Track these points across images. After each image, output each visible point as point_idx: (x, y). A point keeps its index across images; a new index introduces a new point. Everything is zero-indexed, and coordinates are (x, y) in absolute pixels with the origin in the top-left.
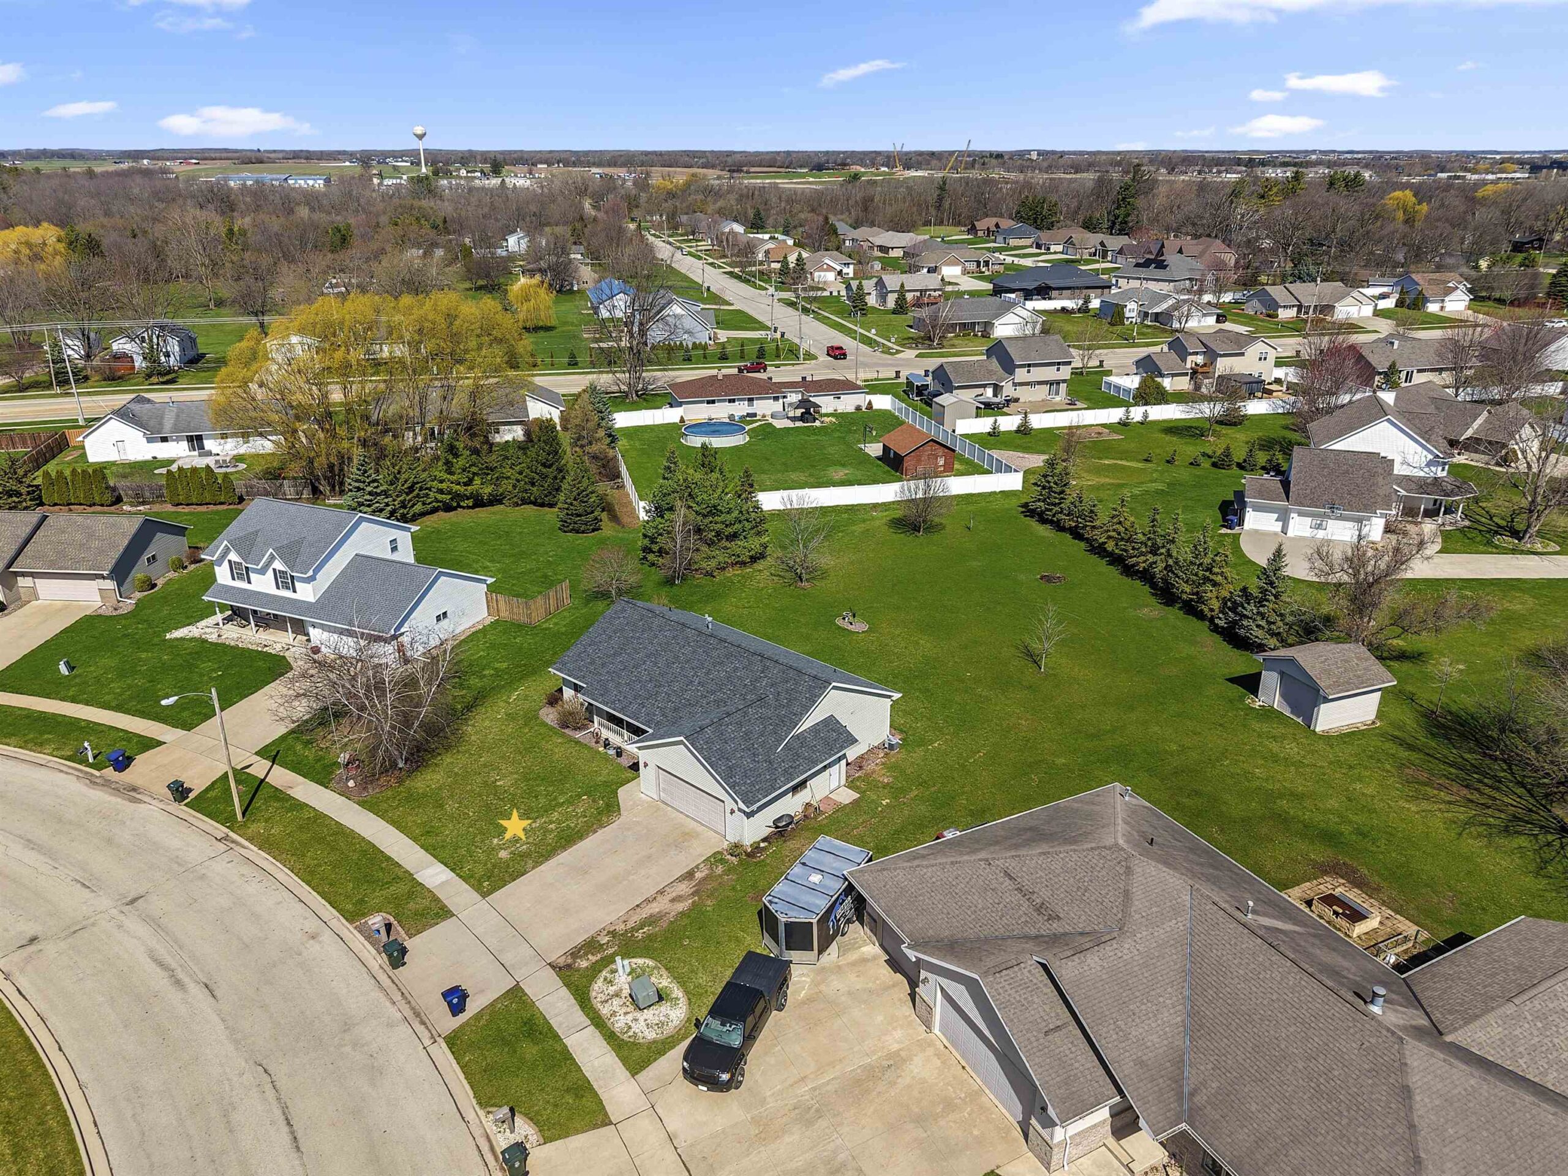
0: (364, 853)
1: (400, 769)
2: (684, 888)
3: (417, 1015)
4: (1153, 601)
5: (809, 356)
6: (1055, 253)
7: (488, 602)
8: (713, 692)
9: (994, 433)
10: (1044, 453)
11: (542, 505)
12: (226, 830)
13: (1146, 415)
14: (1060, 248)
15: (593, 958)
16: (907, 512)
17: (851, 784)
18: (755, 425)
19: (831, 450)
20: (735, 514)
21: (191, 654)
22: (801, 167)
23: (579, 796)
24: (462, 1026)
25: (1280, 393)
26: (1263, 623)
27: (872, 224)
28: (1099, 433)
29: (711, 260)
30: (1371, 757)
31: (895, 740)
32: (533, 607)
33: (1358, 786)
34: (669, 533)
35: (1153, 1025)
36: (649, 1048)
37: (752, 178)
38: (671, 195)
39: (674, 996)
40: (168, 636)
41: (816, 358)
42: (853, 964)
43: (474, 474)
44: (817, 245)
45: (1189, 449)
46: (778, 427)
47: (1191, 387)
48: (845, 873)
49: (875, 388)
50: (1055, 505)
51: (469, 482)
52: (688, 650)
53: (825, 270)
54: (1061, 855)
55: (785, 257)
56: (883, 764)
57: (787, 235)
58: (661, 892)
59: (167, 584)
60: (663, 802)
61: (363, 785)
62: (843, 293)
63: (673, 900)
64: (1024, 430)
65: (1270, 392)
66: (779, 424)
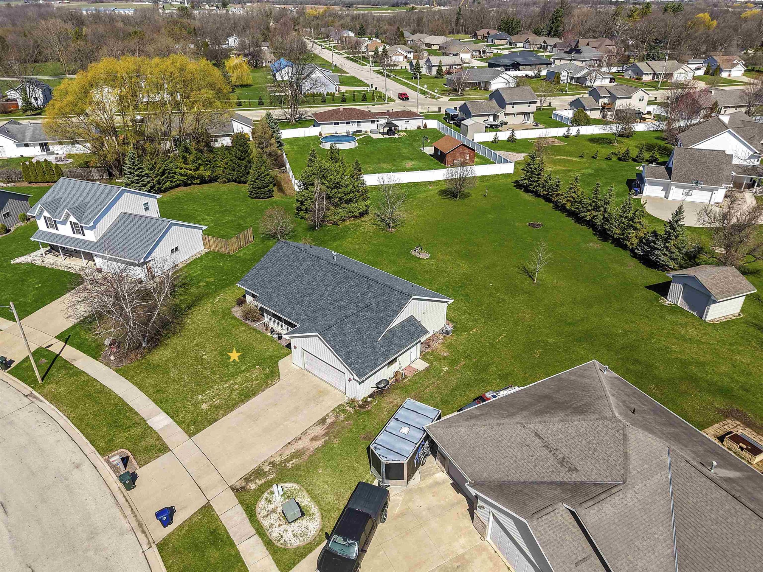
0: (116, 405)
1: (144, 347)
2: (319, 430)
3: (140, 525)
4: (595, 238)
5: (391, 100)
6: (519, 47)
7: (203, 241)
8: (337, 301)
9: (495, 141)
10: (523, 152)
11: (240, 182)
12: (31, 389)
13: (578, 131)
14: (522, 45)
15: (259, 482)
16: (450, 187)
17: (424, 357)
18: (361, 137)
19: (404, 151)
20: (351, 187)
21: (24, 273)
22: (384, 5)
23: (254, 366)
24: (170, 535)
25: (650, 120)
26: (667, 253)
27: (422, 33)
28: (553, 142)
29: (337, 51)
30: (742, 337)
31: (450, 328)
32: (230, 244)
33: (738, 357)
34: (311, 199)
35: (652, 557)
36: (295, 553)
37: (359, 10)
38: (316, 18)
39: (312, 512)
40: (12, 262)
41: (395, 101)
42: (431, 487)
43: (200, 165)
44: (393, 43)
45: (604, 151)
46: (374, 138)
47: (601, 116)
48: (424, 427)
49: (427, 117)
50: (534, 181)
51: (197, 169)
52: (321, 274)
53: (399, 55)
54: (575, 423)
55: (377, 48)
56: (443, 343)
57: (378, 38)
58: (304, 433)
59: (17, 229)
60: (307, 370)
61: (120, 359)
62: (408, 67)
63: (312, 439)
64: (512, 140)
65: (645, 119)
66: (375, 136)
